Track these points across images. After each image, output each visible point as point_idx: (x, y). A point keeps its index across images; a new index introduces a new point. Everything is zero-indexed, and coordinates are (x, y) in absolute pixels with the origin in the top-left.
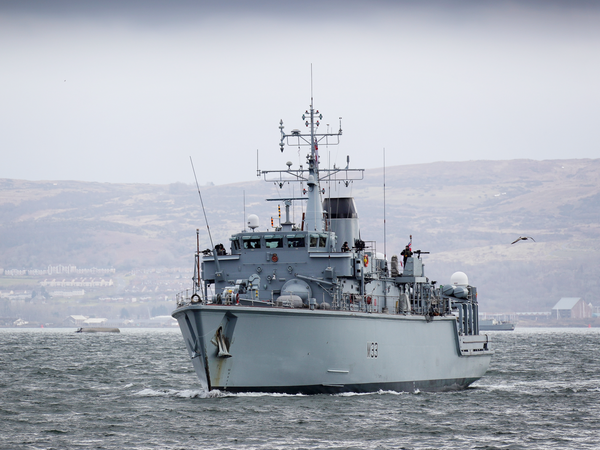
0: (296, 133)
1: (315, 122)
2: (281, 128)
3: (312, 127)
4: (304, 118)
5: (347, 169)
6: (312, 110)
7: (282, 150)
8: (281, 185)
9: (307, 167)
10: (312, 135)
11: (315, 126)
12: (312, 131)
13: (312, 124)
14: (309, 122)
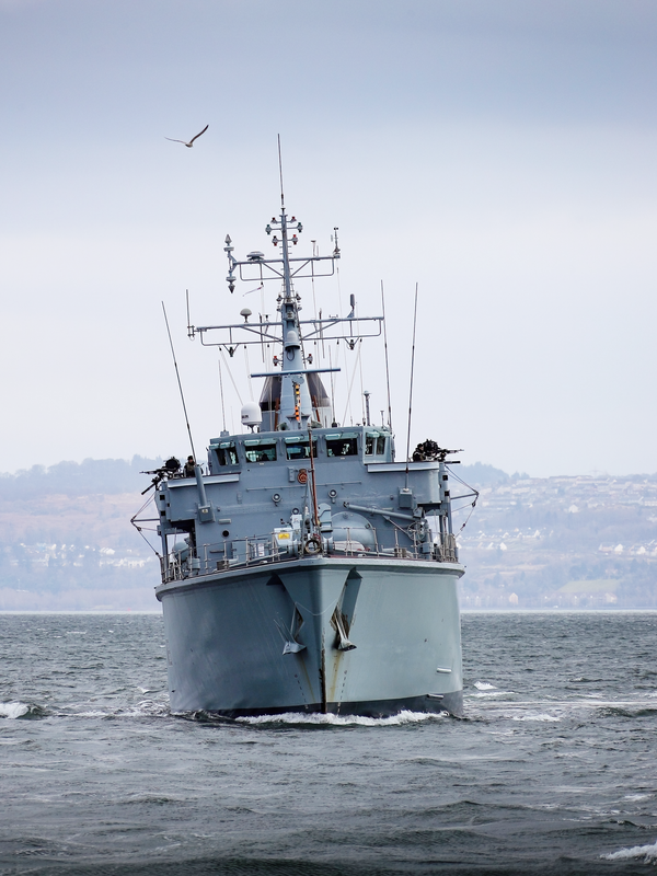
0: (255, 258)
1: (290, 236)
2: (228, 250)
3: (285, 247)
4: (269, 230)
5: (351, 318)
6: (283, 217)
7: (232, 289)
8: (231, 351)
9: (277, 317)
10: (286, 261)
11: (290, 243)
12: (285, 253)
13: (284, 241)
14: (280, 237)
